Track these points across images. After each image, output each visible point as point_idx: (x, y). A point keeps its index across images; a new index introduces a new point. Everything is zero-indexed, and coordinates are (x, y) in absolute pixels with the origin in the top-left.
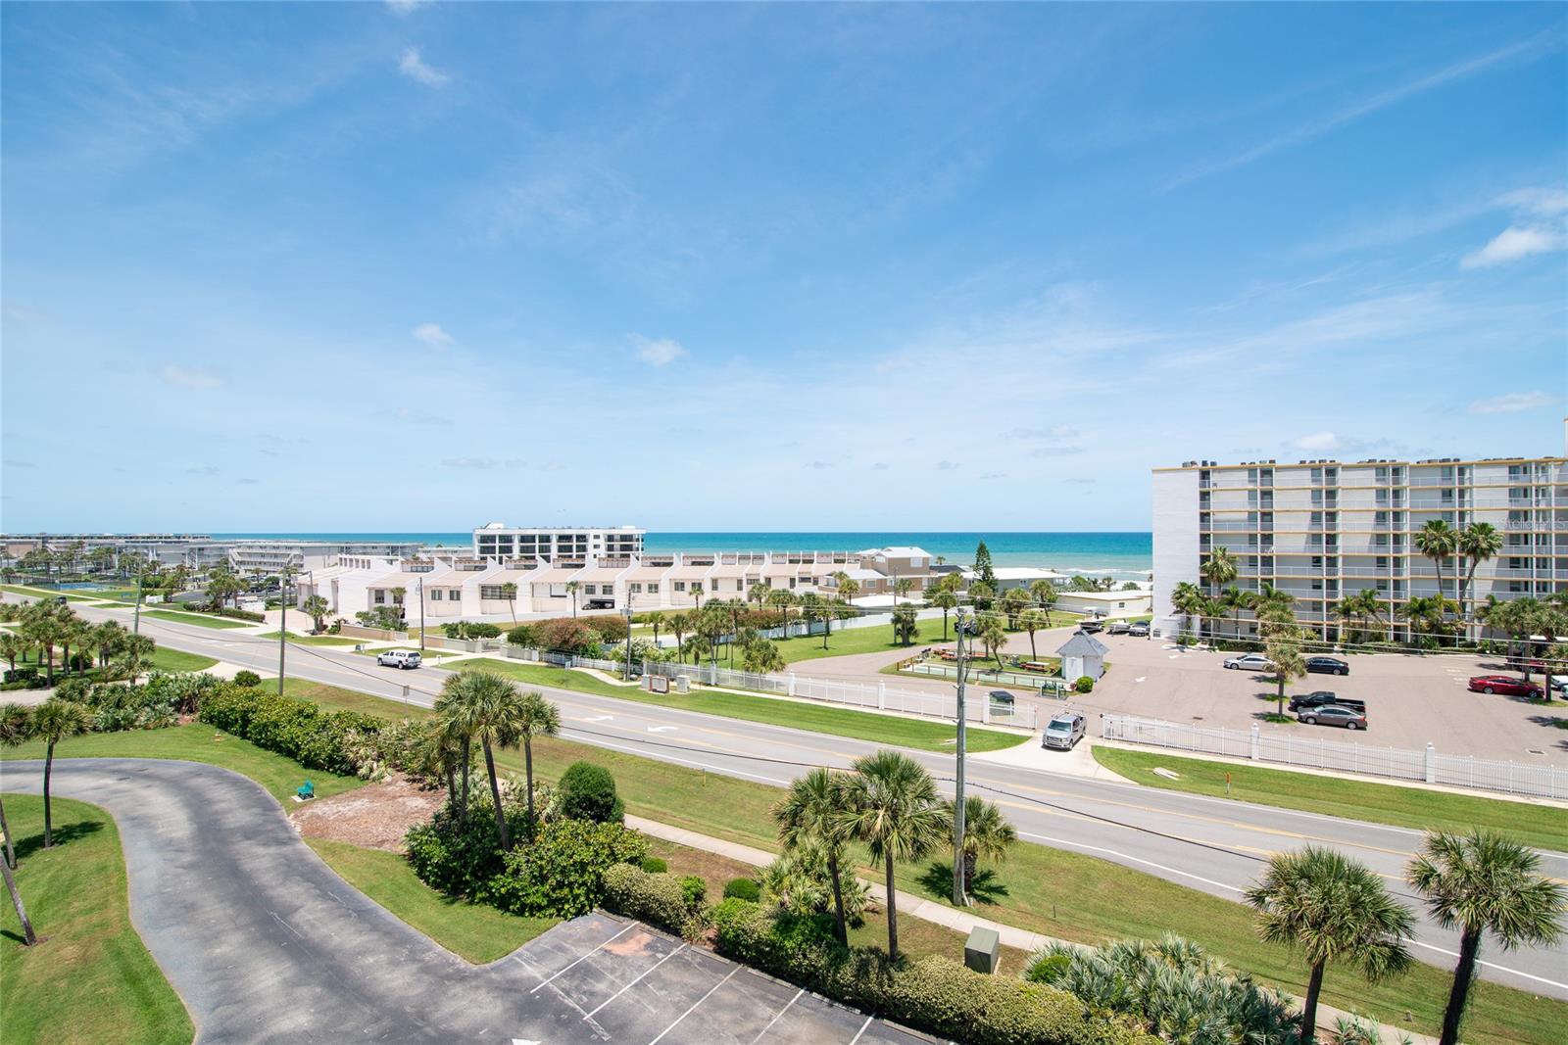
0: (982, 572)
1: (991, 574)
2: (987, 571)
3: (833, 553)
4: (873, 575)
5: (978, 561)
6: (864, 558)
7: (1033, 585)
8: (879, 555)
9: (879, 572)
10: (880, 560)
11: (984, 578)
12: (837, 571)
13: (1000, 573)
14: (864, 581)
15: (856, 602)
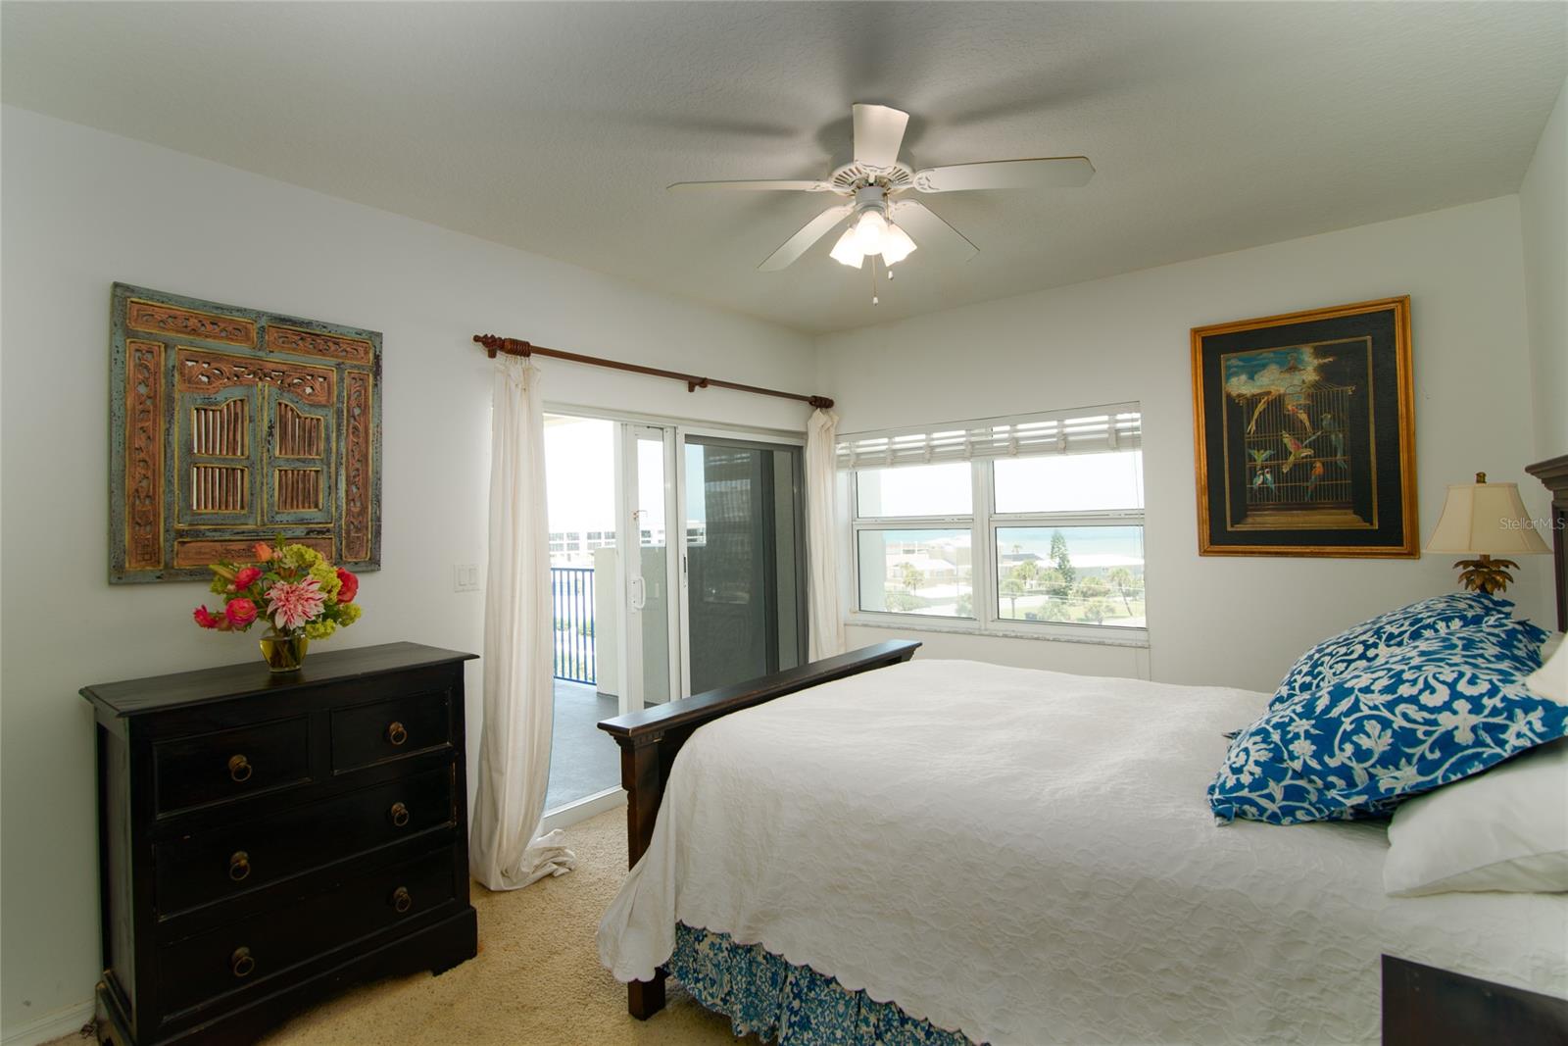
0: (1057, 560)
1: (1068, 561)
2: (1064, 558)
3: (902, 542)
4: (942, 565)
5: (1053, 548)
6: (933, 548)
7: (1110, 572)
8: (948, 544)
9: (948, 561)
10: (949, 549)
11: (1060, 566)
12: (904, 562)
13: (1076, 561)
14: (932, 572)
15: (921, 592)
